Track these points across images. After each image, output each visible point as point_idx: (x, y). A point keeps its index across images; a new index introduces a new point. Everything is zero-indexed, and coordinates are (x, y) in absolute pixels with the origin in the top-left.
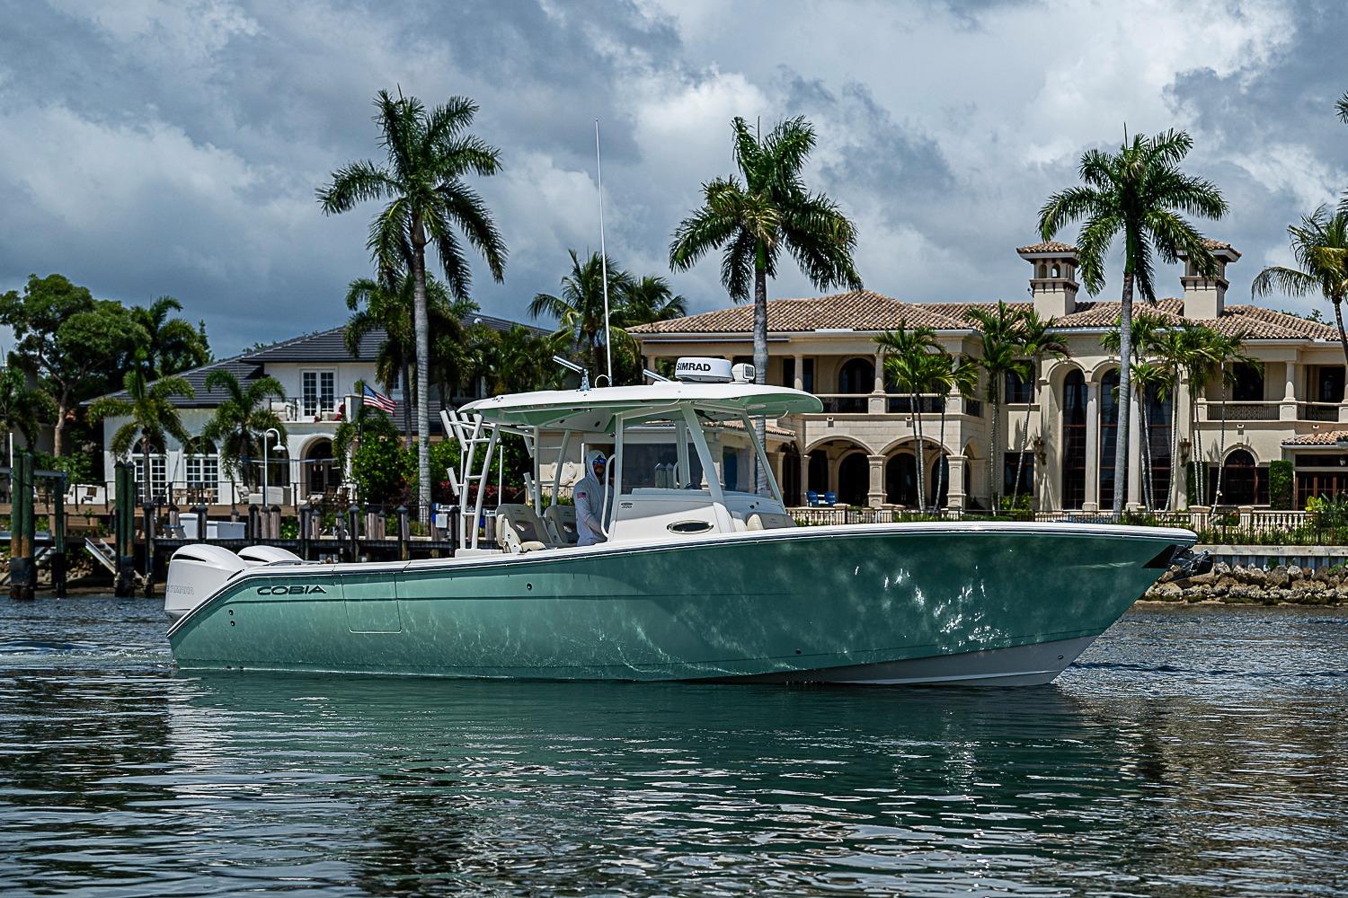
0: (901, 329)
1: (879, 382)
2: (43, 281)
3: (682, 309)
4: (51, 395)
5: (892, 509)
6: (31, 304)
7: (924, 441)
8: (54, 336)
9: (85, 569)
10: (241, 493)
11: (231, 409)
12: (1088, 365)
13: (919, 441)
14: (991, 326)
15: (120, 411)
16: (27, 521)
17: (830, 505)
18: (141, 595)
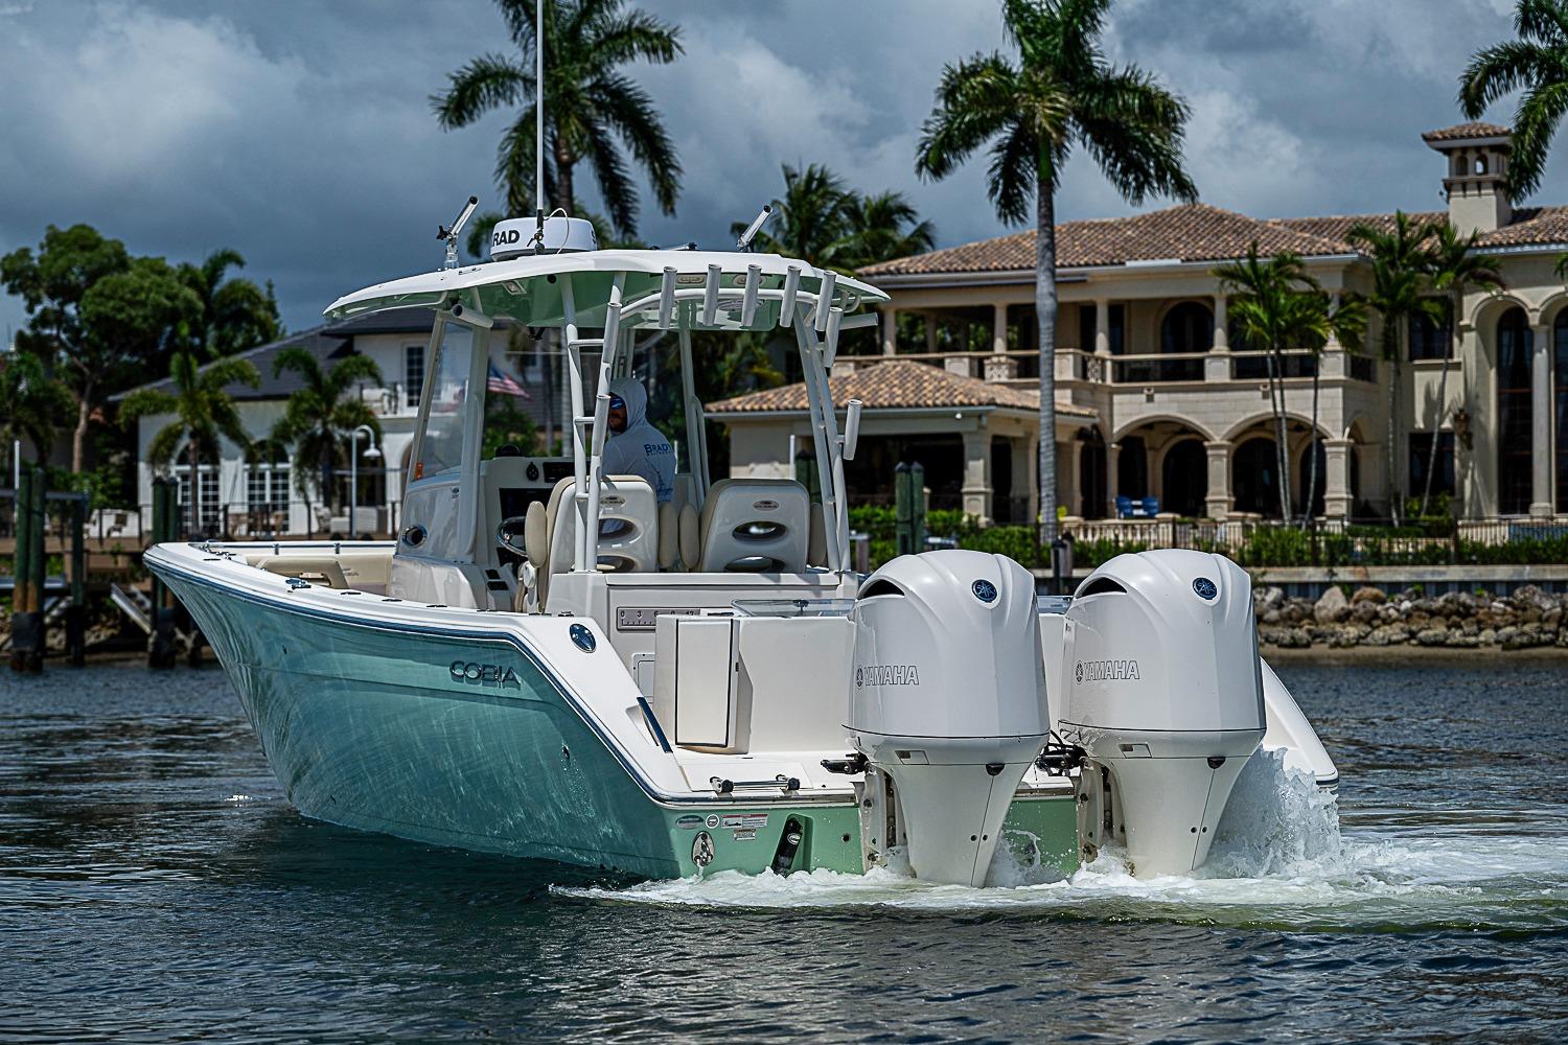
0: (1252, 257)
1: (1220, 335)
2: (64, 233)
3: (929, 240)
4: (71, 387)
5: (1243, 520)
6: (46, 264)
7: (1288, 419)
8: (76, 308)
9: (110, 627)
10: (319, 518)
11: (307, 401)
12: (1533, 300)
13: (1280, 419)
14: (1385, 249)
15: (159, 407)
16: (36, 563)
17: (1151, 516)
18: (182, 662)
